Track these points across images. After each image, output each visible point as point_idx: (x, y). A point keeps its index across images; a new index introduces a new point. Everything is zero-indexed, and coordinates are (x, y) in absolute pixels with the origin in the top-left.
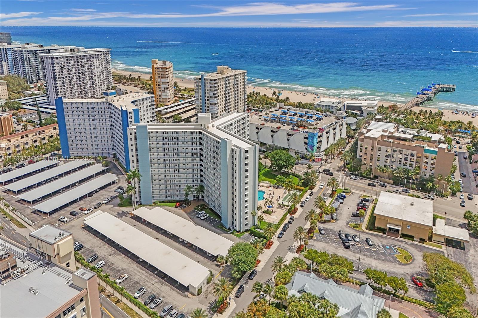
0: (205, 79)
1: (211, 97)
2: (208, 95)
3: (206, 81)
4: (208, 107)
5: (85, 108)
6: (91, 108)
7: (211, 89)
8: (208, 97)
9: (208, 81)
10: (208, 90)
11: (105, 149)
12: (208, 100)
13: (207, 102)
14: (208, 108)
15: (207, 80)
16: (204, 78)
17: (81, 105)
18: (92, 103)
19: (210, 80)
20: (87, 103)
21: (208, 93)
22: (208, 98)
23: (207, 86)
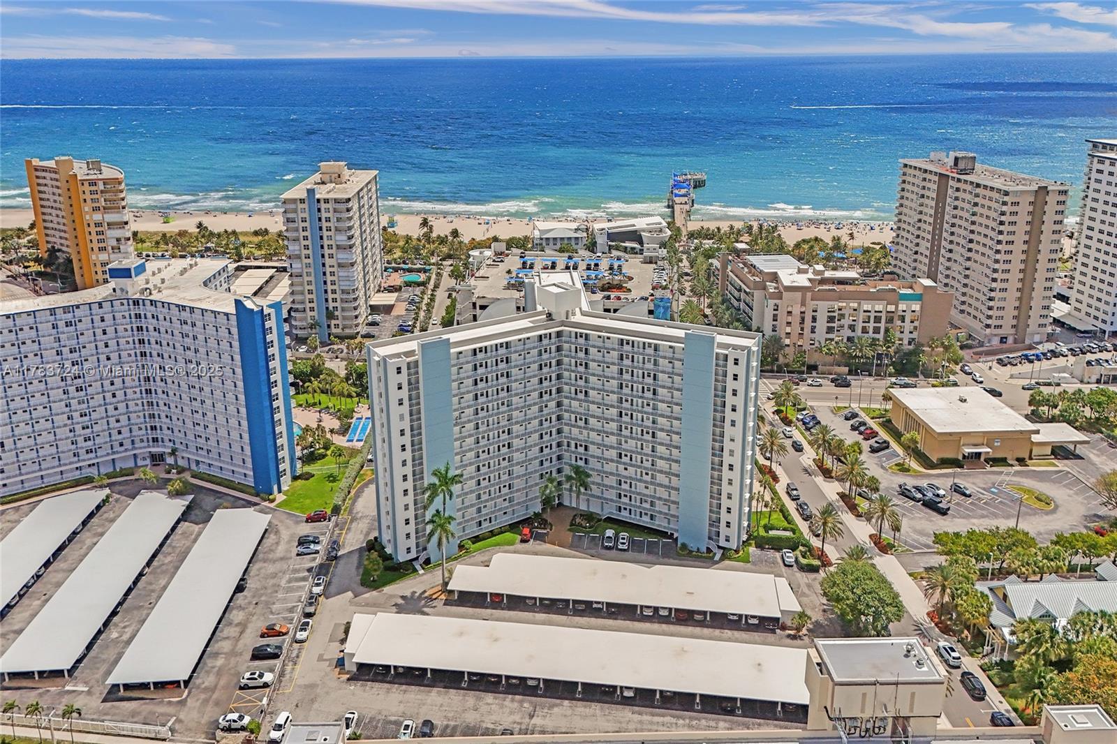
0: (318, 201)
1: (338, 247)
2: (330, 242)
3: (323, 206)
4: (332, 274)
5: (45, 328)
6: (68, 324)
7: (340, 225)
8: (330, 247)
9: (327, 206)
10: (329, 229)
11: (121, 445)
12: (331, 256)
13: (328, 261)
14: (333, 278)
15: (327, 201)
16: (317, 196)
17: (31, 320)
18: (66, 309)
19: (337, 201)
20: (52, 311)
21: (330, 238)
22: (331, 251)
23: (328, 220)
